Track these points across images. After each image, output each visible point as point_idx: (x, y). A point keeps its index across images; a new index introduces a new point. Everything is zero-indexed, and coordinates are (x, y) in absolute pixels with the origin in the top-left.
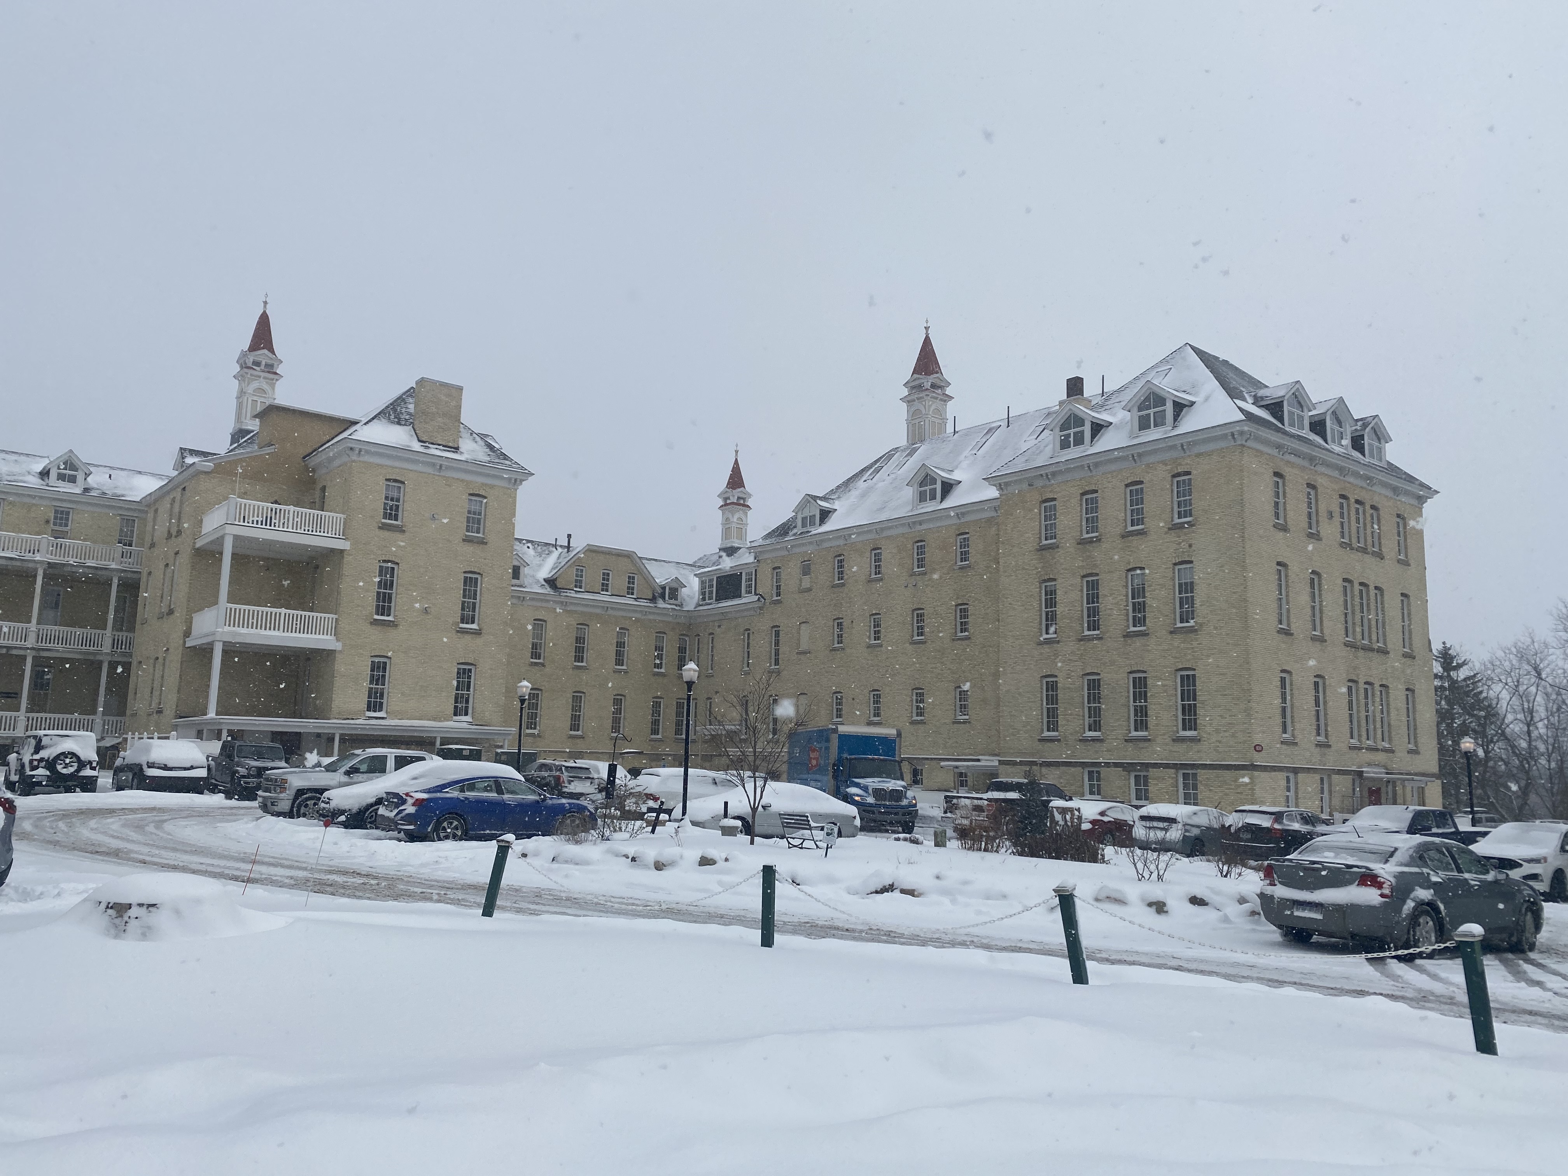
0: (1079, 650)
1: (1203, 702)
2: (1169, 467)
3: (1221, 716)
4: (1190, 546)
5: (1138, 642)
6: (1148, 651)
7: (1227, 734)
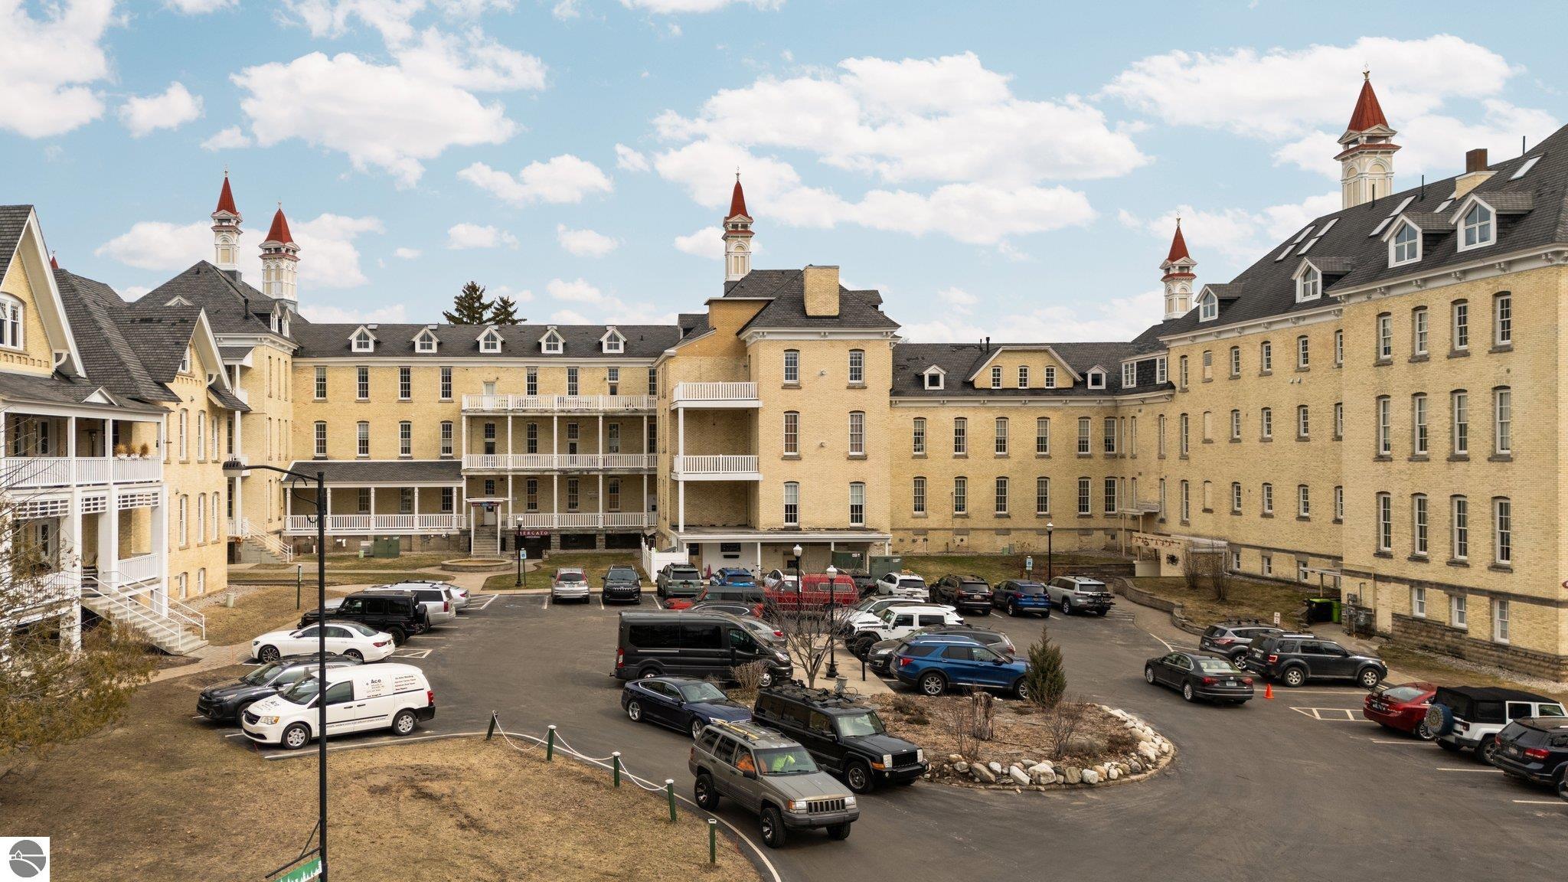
0: (1409, 469)
1: (1516, 533)
2: (1491, 286)
3: (1533, 550)
4: (1508, 371)
5: (1460, 466)
6: (1469, 477)
7: (1536, 568)
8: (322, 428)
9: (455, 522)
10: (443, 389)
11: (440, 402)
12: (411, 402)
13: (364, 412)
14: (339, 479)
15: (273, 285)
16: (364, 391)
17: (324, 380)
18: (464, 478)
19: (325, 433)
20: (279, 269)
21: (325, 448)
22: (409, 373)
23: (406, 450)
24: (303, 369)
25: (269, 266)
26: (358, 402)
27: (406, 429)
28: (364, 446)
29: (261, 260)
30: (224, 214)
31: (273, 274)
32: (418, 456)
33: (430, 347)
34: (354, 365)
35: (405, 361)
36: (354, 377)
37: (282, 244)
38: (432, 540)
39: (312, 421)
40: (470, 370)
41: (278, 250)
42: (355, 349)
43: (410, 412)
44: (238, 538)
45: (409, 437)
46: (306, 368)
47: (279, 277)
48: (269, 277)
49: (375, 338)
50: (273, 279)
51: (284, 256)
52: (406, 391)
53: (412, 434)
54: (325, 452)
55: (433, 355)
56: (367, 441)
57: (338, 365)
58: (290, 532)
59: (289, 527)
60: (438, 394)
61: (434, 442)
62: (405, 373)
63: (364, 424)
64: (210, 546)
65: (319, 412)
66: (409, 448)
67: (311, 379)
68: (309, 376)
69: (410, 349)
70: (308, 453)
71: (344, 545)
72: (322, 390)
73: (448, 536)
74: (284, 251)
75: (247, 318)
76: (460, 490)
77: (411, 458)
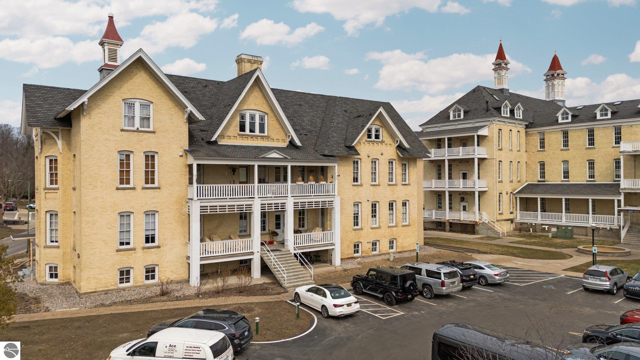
8: (542, 165)
9: (616, 221)
10: (616, 139)
11: (613, 147)
12: (594, 148)
13: (566, 155)
14: (545, 193)
15: (550, 93)
16: (566, 144)
17: (544, 139)
18: (623, 194)
19: (544, 168)
20: (553, 85)
21: (544, 176)
22: (593, 131)
23: (592, 176)
24: (532, 135)
25: (548, 84)
26: (562, 150)
27: (591, 164)
28: (566, 174)
29: (545, 82)
30: (500, 61)
31: (551, 88)
32: (599, 180)
33: (606, 115)
34: (559, 130)
35: (590, 124)
36: (560, 137)
37: (554, 72)
38: (601, 231)
39: (537, 162)
40: (634, 126)
41: (553, 75)
42: (560, 121)
43: (593, 154)
44: (476, 222)
45: (594, 169)
46: (534, 134)
47: (553, 89)
48: (548, 90)
49: (571, 114)
50: (551, 90)
51: (555, 78)
52: (592, 142)
53: (595, 168)
54: (544, 178)
55: (608, 119)
56: (568, 172)
57: (550, 131)
58: (519, 219)
59: (518, 217)
60: (612, 143)
61: (609, 172)
62: (591, 133)
63: (566, 162)
64: (400, 228)
65: (541, 157)
66: (594, 176)
67: (536, 140)
68: (535, 138)
69: (594, 118)
70: (535, 178)
71: (547, 229)
72: (542, 145)
73: (611, 229)
74: (556, 75)
75: (487, 110)
76: (619, 201)
77: (594, 181)
